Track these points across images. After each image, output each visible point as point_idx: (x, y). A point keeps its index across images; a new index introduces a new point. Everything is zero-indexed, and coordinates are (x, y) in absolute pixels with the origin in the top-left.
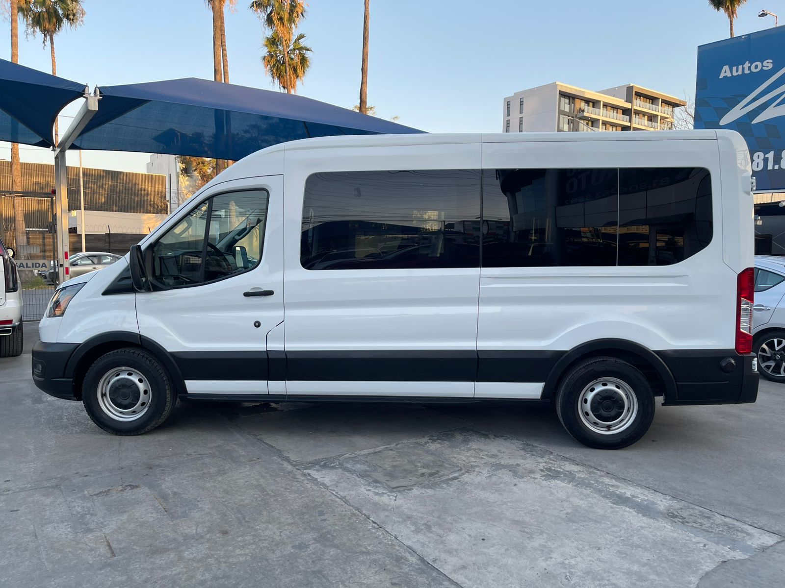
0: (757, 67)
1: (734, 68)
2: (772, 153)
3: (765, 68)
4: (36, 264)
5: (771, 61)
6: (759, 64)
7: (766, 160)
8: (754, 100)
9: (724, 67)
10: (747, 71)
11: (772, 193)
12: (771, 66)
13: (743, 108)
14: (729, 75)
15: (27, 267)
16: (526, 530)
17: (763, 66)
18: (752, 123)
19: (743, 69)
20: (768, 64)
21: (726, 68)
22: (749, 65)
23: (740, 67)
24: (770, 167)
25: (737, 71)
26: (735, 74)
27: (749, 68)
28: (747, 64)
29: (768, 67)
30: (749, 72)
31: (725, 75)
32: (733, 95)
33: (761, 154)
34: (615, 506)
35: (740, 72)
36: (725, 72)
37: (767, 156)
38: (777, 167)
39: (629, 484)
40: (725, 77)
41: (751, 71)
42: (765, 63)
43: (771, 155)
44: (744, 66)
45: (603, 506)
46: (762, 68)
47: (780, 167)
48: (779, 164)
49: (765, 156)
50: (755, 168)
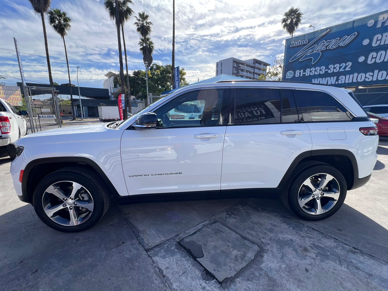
2: (302, 70)
4: (49, 116)
7: (300, 73)
15: (45, 117)
24: (301, 75)
33: (299, 71)
38: (304, 75)
50: (296, 76)
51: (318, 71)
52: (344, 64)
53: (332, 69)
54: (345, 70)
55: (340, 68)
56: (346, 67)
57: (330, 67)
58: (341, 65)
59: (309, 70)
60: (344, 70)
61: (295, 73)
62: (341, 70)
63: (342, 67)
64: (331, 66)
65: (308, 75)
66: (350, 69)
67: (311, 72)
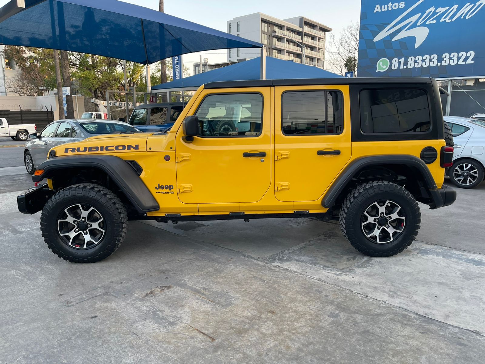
0: (396, 6)
1: (383, 7)
2: (403, 58)
3: (400, 7)
5: (404, 3)
6: (397, 4)
7: (399, 63)
8: (394, 26)
9: (377, 5)
10: (390, 9)
12: (404, 6)
13: (387, 31)
14: (380, 11)
16: (451, 287)
17: (399, 6)
18: (392, 40)
19: (388, 7)
20: (402, 5)
21: (378, 6)
22: (391, 5)
23: (386, 6)
24: (402, 67)
25: (384, 8)
26: (383, 10)
27: (391, 7)
28: (390, 4)
29: (402, 6)
30: (391, 9)
31: (377, 10)
32: (382, 24)
33: (397, 59)
34: (479, 267)
35: (386, 9)
36: (377, 9)
37: (400, 60)
38: (405, 67)
39: (470, 253)
40: (377, 12)
42: (400, 4)
43: (402, 60)
44: (388, 5)
45: (473, 268)
47: (407, 67)
48: (407, 65)
50: (393, 68)
51: (427, 61)
52: (464, 54)
53: (447, 59)
54: (466, 63)
55: (459, 58)
56: (467, 58)
57: (444, 56)
58: (460, 55)
59: (413, 58)
60: (464, 63)
61: (391, 63)
62: (461, 62)
63: (461, 57)
64: (446, 55)
65: (412, 66)
66: (473, 62)
67: (416, 62)
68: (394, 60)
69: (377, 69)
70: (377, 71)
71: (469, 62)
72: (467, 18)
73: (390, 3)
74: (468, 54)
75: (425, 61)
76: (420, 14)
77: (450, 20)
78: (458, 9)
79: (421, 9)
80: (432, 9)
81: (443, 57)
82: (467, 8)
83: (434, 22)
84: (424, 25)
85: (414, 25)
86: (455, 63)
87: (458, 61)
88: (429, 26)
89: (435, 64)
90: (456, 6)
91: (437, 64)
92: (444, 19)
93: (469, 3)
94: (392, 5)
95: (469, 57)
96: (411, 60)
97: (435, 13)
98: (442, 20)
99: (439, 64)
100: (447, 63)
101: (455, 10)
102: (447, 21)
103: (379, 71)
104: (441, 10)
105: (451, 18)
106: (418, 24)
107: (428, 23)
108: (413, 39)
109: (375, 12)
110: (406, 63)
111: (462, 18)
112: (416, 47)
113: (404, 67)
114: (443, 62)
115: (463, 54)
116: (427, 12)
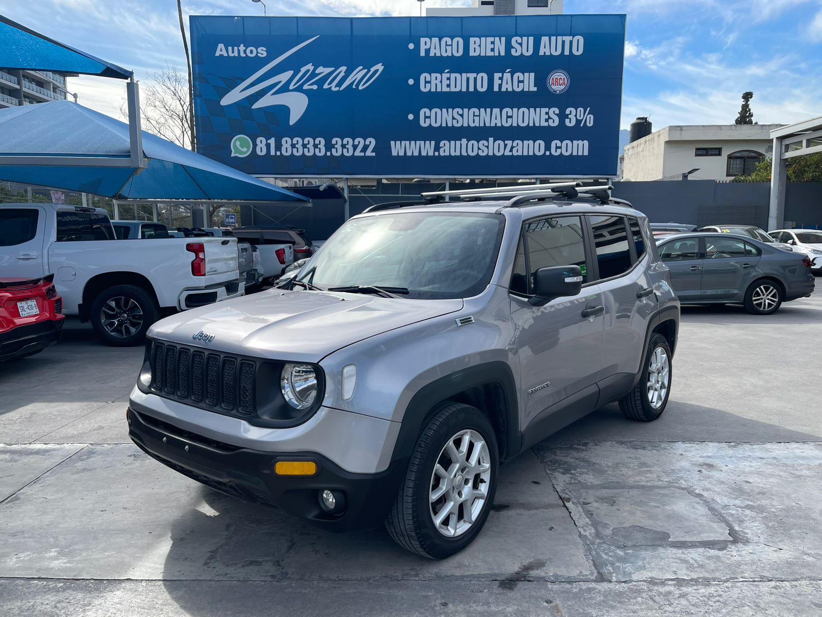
0: (252, 52)
1: (230, 48)
2: (273, 139)
3: (259, 55)
5: (264, 49)
6: (253, 49)
7: (268, 146)
8: (252, 85)
9: (219, 44)
10: (242, 54)
11: (276, 178)
12: (265, 54)
13: (242, 91)
14: (225, 55)
17: (258, 53)
18: (253, 107)
19: (239, 51)
20: (262, 52)
21: (221, 46)
22: (244, 48)
23: (236, 48)
24: (273, 153)
25: (233, 52)
26: (231, 54)
27: (245, 52)
28: (242, 48)
29: (262, 54)
31: (221, 53)
32: (231, 77)
33: (264, 140)
35: (236, 54)
36: (221, 50)
37: (268, 141)
38: (278, 153)
40: (221, 55)
41: (246, 55)
42: (259, 50)
43: (272, 141)
44: (240, 48)
46: (257, 54)
47: (281, 153)
48: (280, 150)
49: (267, 141)
50: (259, 153)
51: (311, 147)
53: (339, 146)
55: (355, 147)
56: (366, 147)
58: (356, 143)
59: (289, 140)
60: (362, 154)
61: (255, 145)
62: (358, 153)
63: (357, 145)
64: (337, 141)
65: (289, 153)
66: (374, 154)
67: (293, 146)
68: (258, 140)
69: (232, 151)
70: (232, 156)
71: (369, 153)
72: (361, 88)
73: (242, 45)
74: (367, 143)
75: (308, 146)
76: (291, 72)
77: (337, 89)
78: (348, 74)
79: (293, 64)
80: (310, 67)
81: (333, 143)
82: (358, 74)
83: (315, 87)
84: (299, 89)
85: (285, 89)
86: (350, 153)
87: (354, 151)
88: (308, 93)
89: (323, 153)
90: (344, 69)
91: (326, 153)
92: (329, 85)
93: (361, 67)
94: (246, 49)
95: (368, 146)
96: (286, 142)
97: (314, 75)
98: (326, 86)
99: (329, 154)
100: (339, 153)
101: (342, 74)
102: (334, 89)
103: (236, 156)
104: (323, 71)
105: (339, 84)
106: (291, 87)
107: (305, 87)
108: (284, 111)
109: (217, 54)
110: (278, 147)
111: (354, 87)
112: (292, 122)
113: (276, 153)
114: (334, 150)
115: (360, 141)
116: (303, 70)
